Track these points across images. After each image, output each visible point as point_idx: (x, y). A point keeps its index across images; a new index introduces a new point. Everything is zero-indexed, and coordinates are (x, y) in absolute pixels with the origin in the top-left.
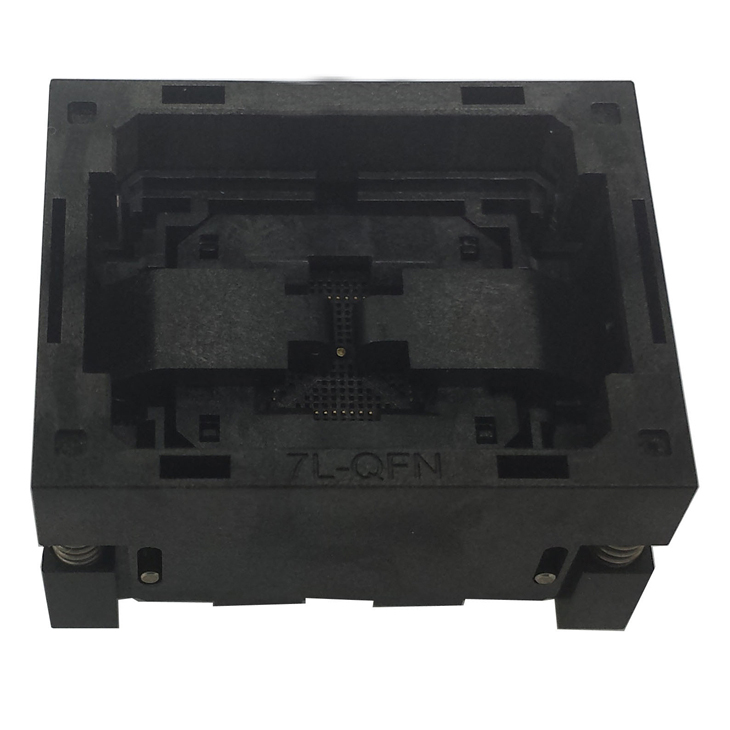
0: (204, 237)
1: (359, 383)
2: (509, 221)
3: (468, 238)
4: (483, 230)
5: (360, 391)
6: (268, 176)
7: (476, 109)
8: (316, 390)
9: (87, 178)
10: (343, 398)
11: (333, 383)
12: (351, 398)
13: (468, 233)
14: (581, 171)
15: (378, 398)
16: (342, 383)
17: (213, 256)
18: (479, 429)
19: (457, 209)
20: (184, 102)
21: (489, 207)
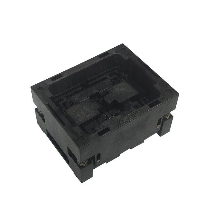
0: (69, 102)
1: (110, 112)
2: (115, 76)
3: (110, 82)
4: (112, 79)
5: (111, 113)
6: (73, 87)
7: (103, 58)
8: (104, 117)
9: (49, 99)
10: (109, 116)
11: (106, 114)
12: (110, 115)
13: (110, 81)
14: (126, 59)
15: (114, 113)
16: (107, 114)
17: (73, 104)
18: (135, 108)
19: (105, 78)
20: (59, 78)
21: (110, 75)
